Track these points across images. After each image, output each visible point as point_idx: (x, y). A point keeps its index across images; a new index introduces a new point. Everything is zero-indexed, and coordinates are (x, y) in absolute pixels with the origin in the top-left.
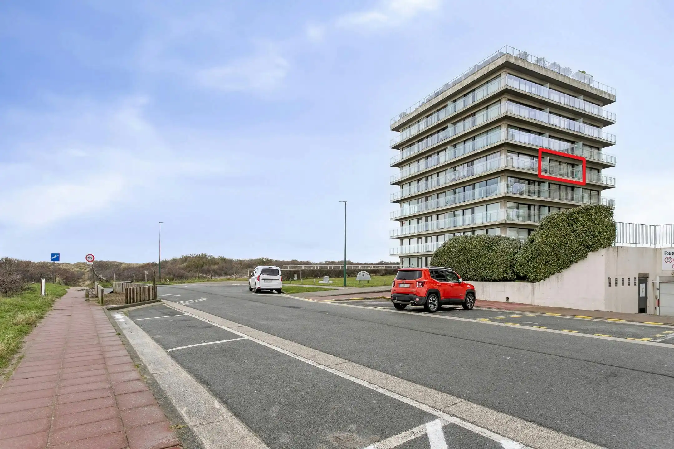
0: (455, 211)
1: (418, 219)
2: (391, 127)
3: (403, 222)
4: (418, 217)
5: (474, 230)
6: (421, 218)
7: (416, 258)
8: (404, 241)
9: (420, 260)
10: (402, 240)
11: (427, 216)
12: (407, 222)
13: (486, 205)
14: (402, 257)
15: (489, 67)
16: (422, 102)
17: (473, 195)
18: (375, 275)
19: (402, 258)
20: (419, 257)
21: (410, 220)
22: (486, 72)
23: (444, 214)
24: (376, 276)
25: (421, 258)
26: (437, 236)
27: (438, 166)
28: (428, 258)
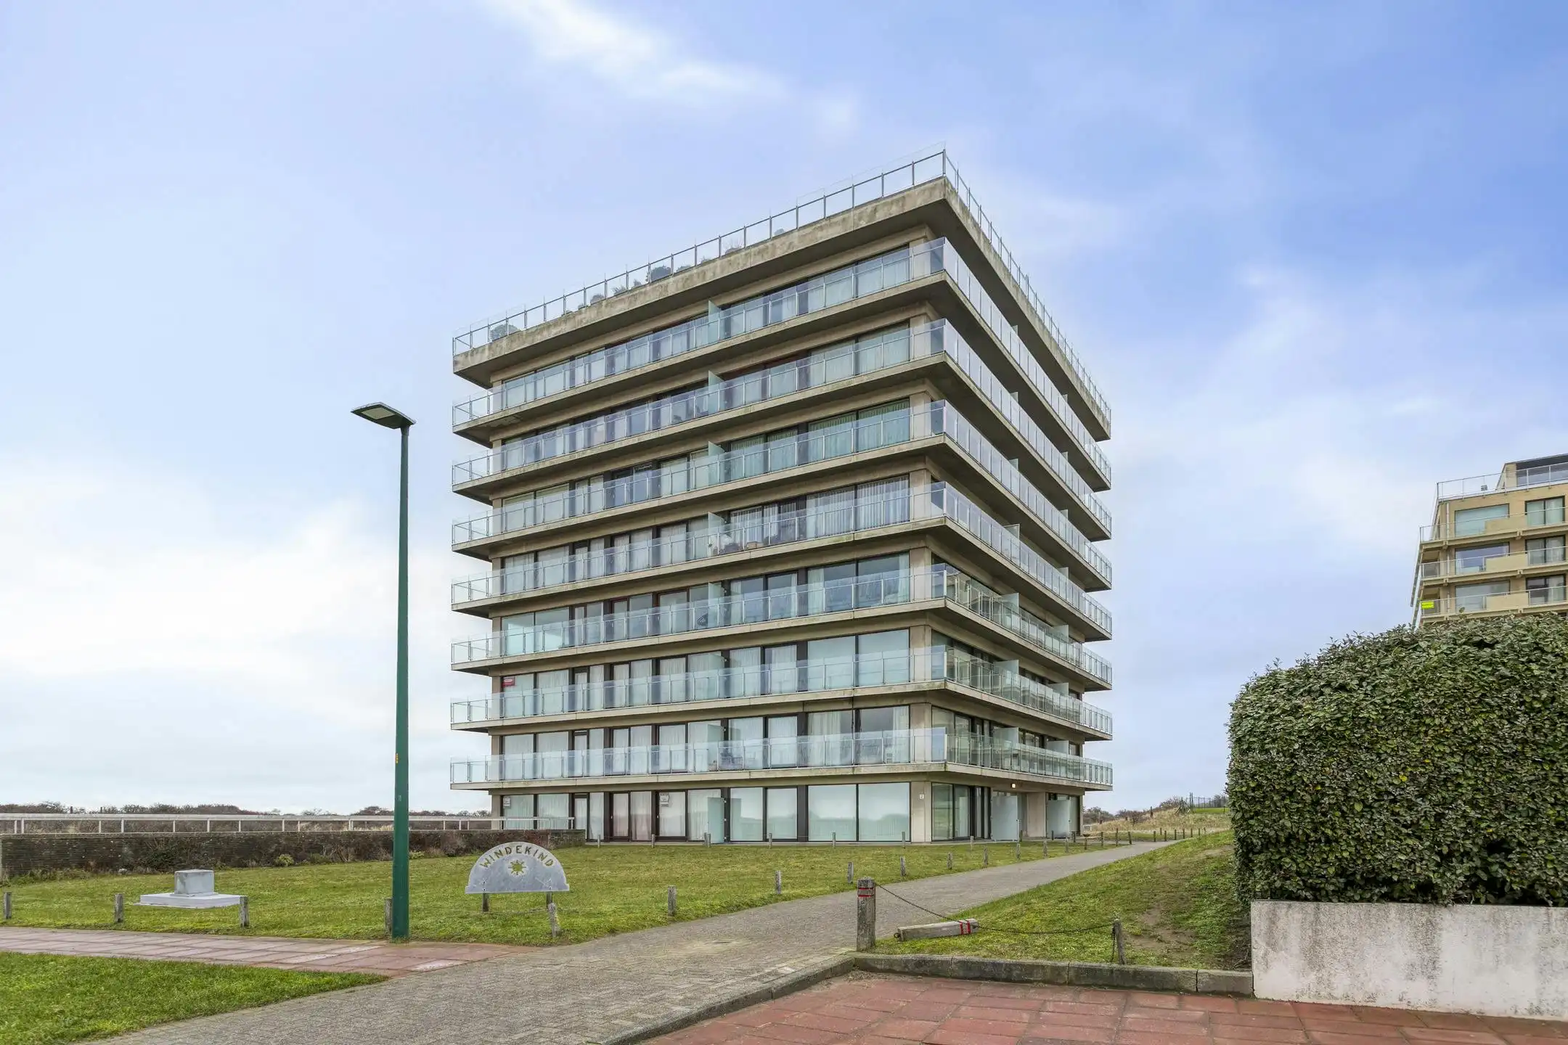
0: (729, 650)
1: (573, 672)
2: (455, 363)
3: (507, 680)
4: (575, 666)
5: (808, 709)
6: (586, 669)
7: (566, 797)
8: (508, 740)
9: (581, 804)
10: (502, 738)
11: (611, 662)
12: (525, 682)
13: (857, 635)
14: (500, 795)
15: (875, 210)
16: (593, 295)
17: (804, 601)
18: (421, 853)
19: (502, 797)
20: (576, 794)
21: (536, 674)
22: (863, 224)
23: (684, 659)
24: (425, 857)
25: (587, 796)
26: (656, 728)
27: (655, 504)
28: (616, 797)
